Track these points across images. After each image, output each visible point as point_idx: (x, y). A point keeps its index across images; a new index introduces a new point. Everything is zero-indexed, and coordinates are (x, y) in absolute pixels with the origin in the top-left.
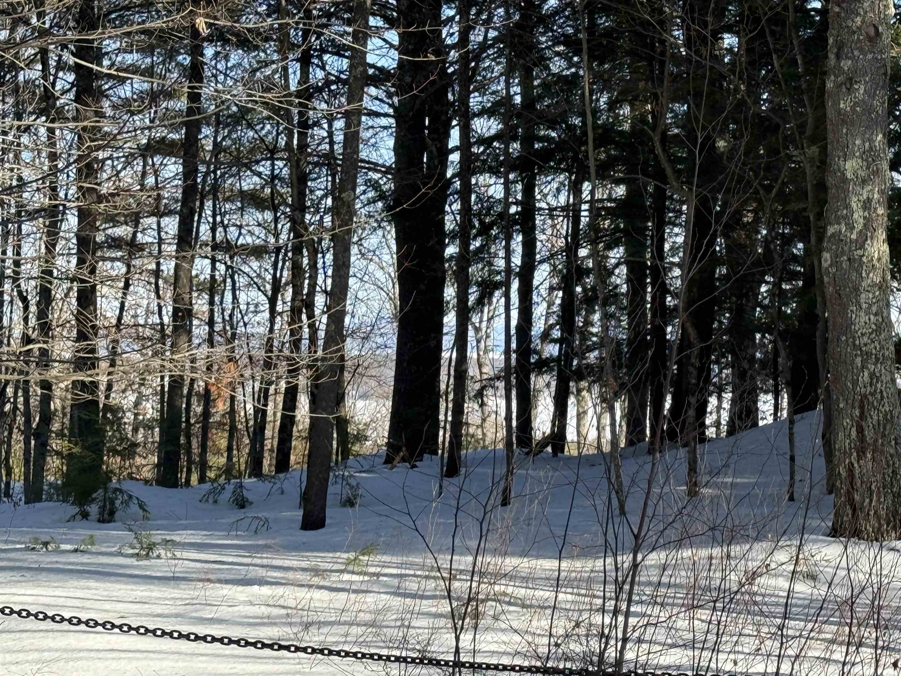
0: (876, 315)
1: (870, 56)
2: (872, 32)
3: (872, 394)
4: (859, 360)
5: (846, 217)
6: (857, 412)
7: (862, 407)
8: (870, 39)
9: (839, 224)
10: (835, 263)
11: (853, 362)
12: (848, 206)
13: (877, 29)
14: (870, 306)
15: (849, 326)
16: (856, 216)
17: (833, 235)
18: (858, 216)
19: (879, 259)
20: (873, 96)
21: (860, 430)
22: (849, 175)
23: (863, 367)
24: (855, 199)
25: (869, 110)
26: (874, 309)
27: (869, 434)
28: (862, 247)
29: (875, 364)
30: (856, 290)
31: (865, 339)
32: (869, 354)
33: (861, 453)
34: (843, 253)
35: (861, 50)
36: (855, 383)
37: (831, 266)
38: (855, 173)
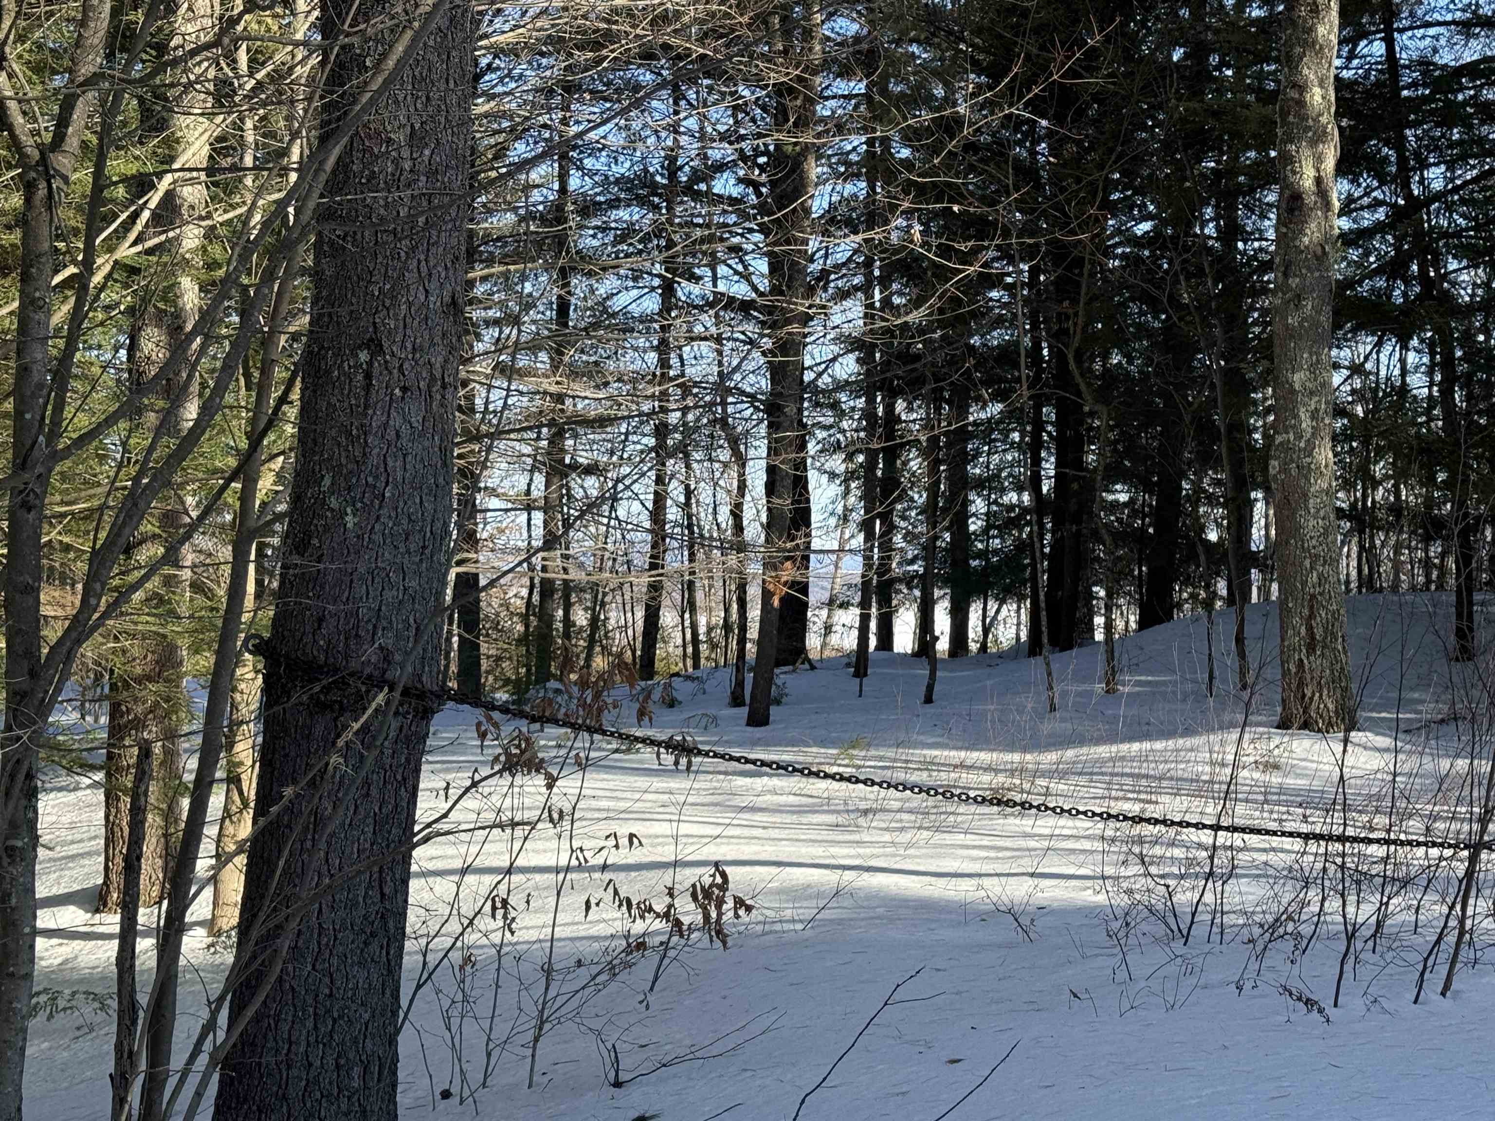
0: (1323, 519)
1: (1317, 274)
2: (1319, 251)
3: (1320, 594)
4: (1307, 563)
5: (1294, 427)
6: (1306, 612)
7: (1311, 608)
8: (1317, 258)
9: (1287, 433)
10: (1284, 470)
11: (1301, 564)
12: (1296, 416)
13: (1323, 248)
14: (1318, 511)
15: (1297, 530)
16: (1304, 425)
17: (1281, 443)
18: (1306, 424)
19: (1326, 466)
20: (1319, 312)
21: (1310, 629)
22: (1297, 386)
23: (1312, 568)
24: (1303, 410)
25: (1317, 324)
26: (1322, 513)
27: (1319, 633)
28: (1310, 455)
29: (1323, 565)
30: (1305, 496)
31: (1314, 542)
32: (1317, 556)
33: (1311, 648)
34: (1292, 461)
35: (1309, 269)
36: (1304, 583)
37: (1279, 472)
38: (1303, 385)
